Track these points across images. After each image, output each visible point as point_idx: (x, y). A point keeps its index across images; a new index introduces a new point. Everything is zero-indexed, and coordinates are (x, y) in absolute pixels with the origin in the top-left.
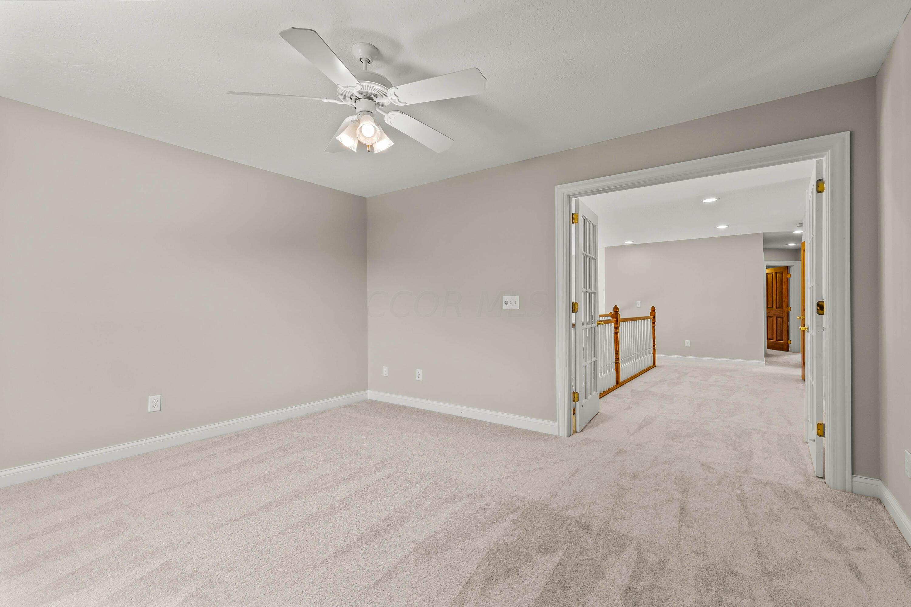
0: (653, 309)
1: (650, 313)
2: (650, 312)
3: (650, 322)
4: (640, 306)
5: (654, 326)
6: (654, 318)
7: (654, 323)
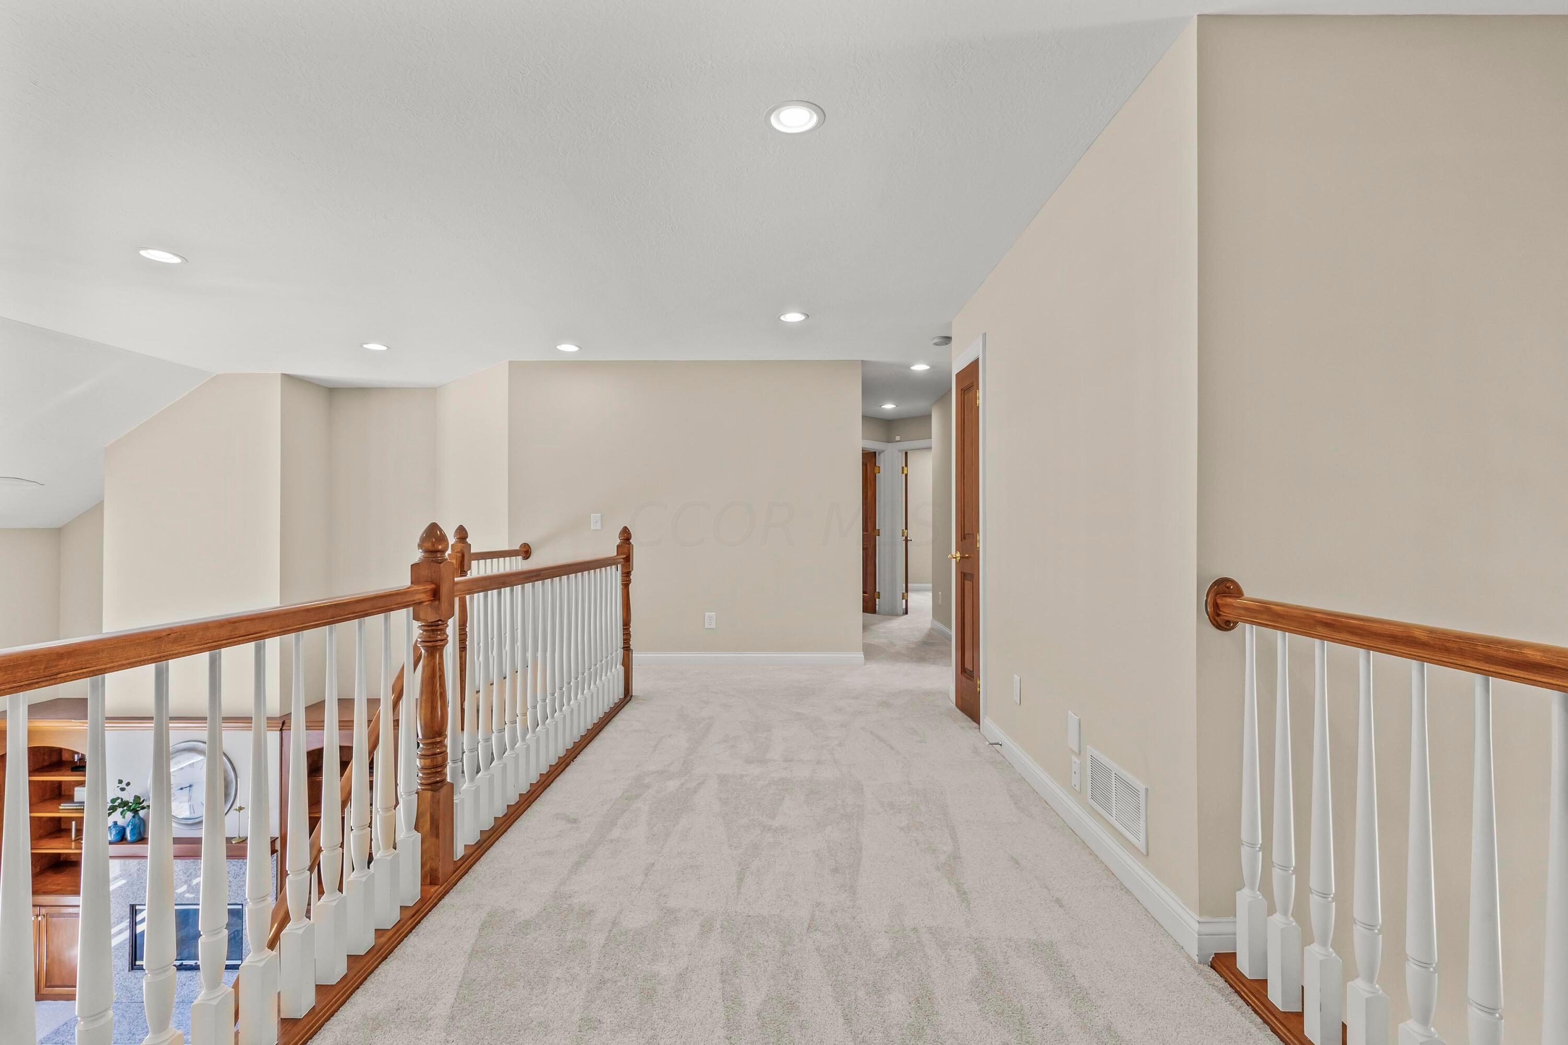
0: (626, 536)
1: (617, 546)
2: (618, 543)
3: (614, 574)
4: (599, 527)
5: (626, 584)
6: (628, 560)
7: (627, 575)
